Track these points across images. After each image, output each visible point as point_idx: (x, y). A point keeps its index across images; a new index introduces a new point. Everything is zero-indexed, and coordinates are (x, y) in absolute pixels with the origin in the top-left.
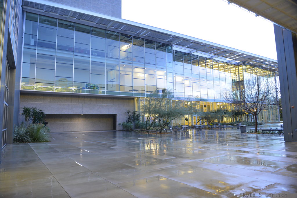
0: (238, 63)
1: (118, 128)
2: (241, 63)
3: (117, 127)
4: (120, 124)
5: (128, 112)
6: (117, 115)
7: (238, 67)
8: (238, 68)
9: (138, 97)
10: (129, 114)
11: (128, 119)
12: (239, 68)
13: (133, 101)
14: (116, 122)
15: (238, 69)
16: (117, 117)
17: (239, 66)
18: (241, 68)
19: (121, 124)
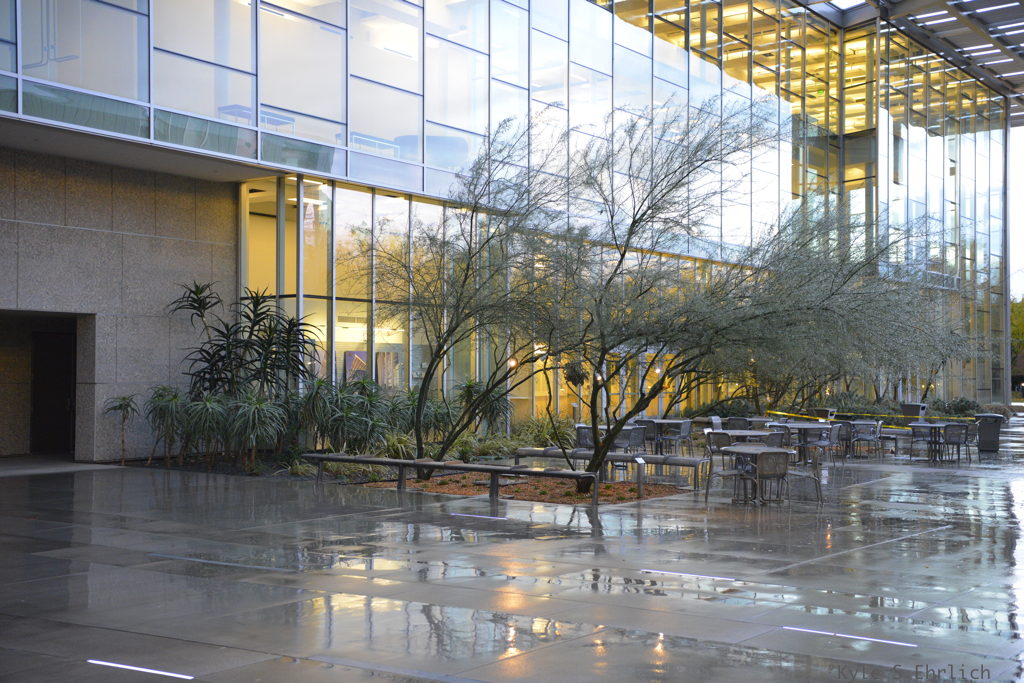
0: (843, 13)
1: (98, 437)
2: (873, 12)
3: (97, 426)
4: (124, 406)
5: (198, 301)
6: (98, 323)
7: (843, 42)
8: (842, 48)
9: (280, 177)
10: (207, 313)
11: (212, 359)
12: (849, 47)
13: (224, 206)
14: (80, 391)
15: (842, 55)
16: (99, 340)
17: (848, 36)
18: (857, 47)
19: (140, 403)
